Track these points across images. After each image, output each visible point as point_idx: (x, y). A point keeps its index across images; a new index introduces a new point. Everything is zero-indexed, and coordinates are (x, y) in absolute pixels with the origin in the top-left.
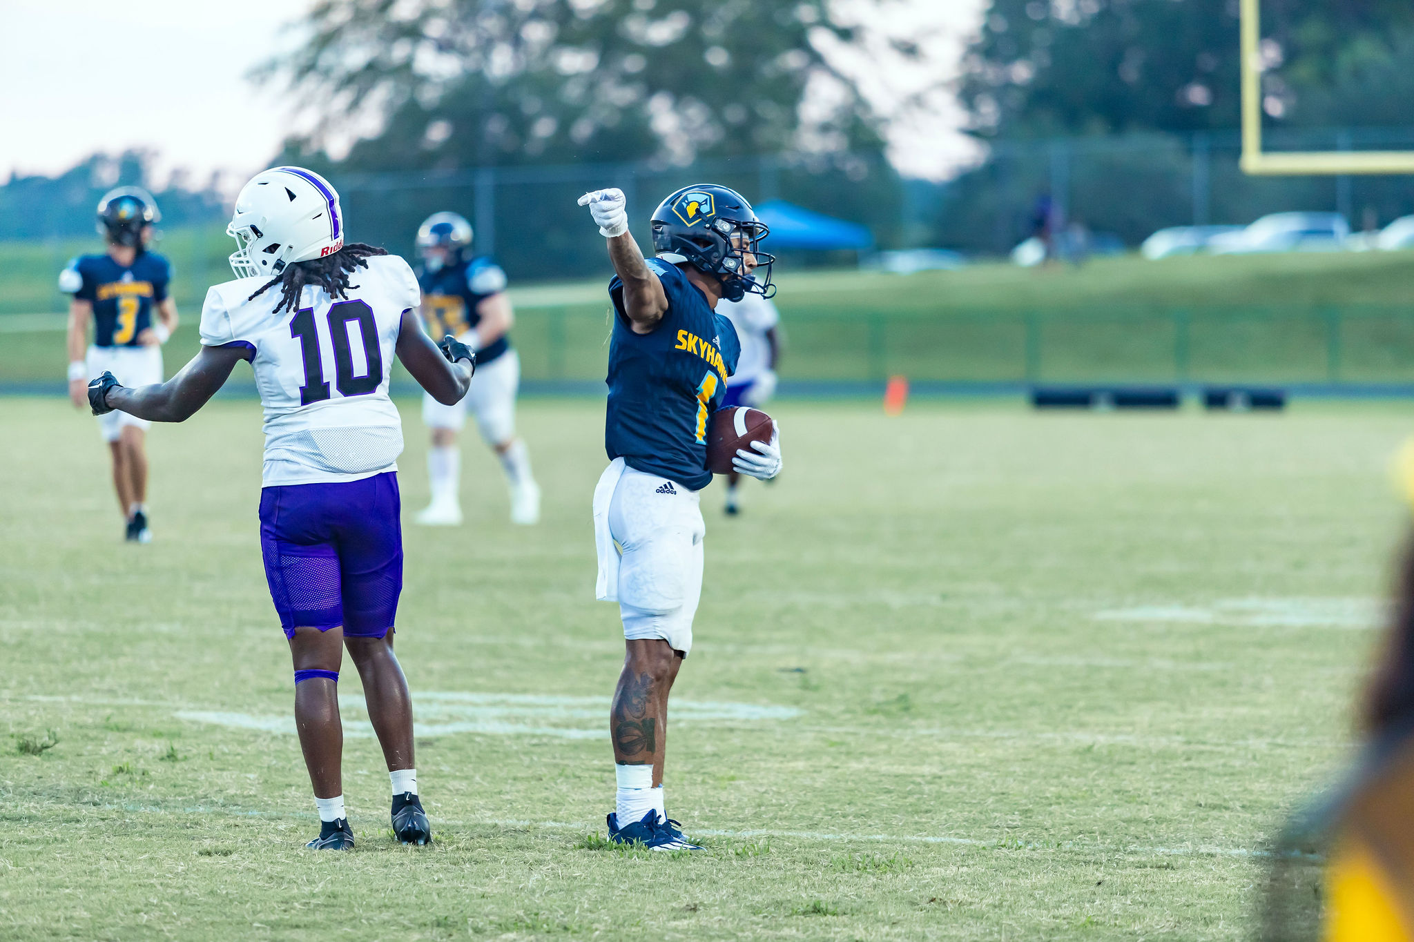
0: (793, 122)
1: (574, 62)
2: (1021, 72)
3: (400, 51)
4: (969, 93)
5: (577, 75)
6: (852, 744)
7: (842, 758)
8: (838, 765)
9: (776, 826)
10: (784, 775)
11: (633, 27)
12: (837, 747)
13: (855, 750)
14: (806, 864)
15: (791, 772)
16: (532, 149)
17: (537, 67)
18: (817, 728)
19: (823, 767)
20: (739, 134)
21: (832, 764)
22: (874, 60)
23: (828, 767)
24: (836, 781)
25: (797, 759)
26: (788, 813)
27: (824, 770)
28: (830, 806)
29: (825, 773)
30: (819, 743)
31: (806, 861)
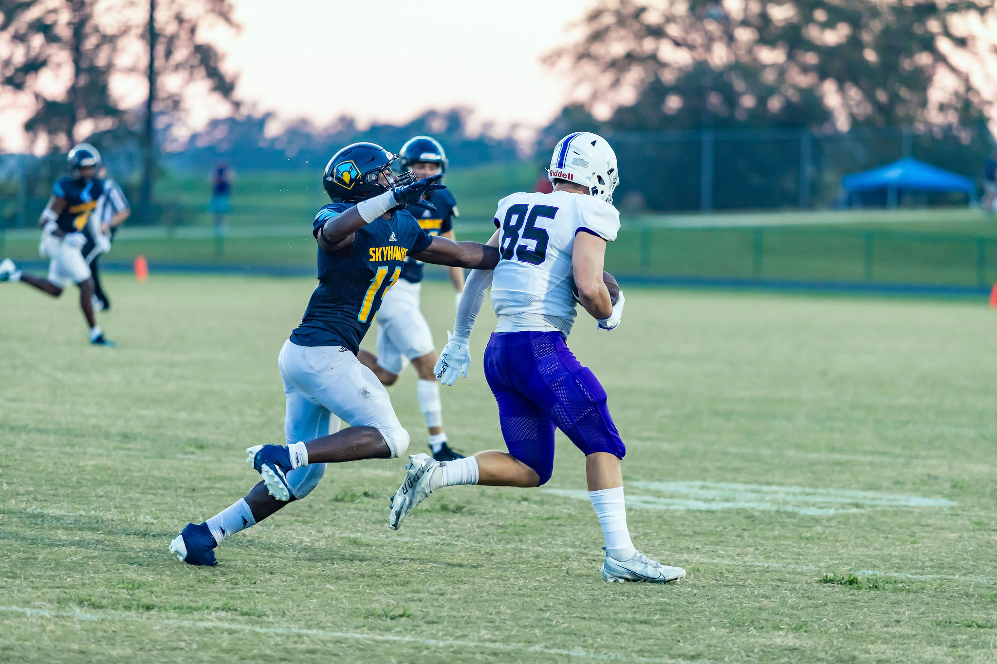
0: (924, 103)
1: (771, 56)
3: (649, 45)
5: (774, 65)
6: (989, 524)
7: (983, 532)
8: (982, 536)
9: (945, 573)
10: (946, 542)
11: (813, 33)
12: (980, 525)
13: (992, 528)
14: (967, 596)
15: (950, 540)
16: (740, 116)
17: (745, 58)
18: (965, 513)
19: (972, 538)
20: (885, 111)
21: (977, 536)
22: (981, 61)
23: (976, 538)
24: (981, 546)
25: (954, 532)
26: (952, 565)
27: (972, 539)
28: (979, 562)
29: (973, 541)
30: (967, 522)
31: (967, 595)
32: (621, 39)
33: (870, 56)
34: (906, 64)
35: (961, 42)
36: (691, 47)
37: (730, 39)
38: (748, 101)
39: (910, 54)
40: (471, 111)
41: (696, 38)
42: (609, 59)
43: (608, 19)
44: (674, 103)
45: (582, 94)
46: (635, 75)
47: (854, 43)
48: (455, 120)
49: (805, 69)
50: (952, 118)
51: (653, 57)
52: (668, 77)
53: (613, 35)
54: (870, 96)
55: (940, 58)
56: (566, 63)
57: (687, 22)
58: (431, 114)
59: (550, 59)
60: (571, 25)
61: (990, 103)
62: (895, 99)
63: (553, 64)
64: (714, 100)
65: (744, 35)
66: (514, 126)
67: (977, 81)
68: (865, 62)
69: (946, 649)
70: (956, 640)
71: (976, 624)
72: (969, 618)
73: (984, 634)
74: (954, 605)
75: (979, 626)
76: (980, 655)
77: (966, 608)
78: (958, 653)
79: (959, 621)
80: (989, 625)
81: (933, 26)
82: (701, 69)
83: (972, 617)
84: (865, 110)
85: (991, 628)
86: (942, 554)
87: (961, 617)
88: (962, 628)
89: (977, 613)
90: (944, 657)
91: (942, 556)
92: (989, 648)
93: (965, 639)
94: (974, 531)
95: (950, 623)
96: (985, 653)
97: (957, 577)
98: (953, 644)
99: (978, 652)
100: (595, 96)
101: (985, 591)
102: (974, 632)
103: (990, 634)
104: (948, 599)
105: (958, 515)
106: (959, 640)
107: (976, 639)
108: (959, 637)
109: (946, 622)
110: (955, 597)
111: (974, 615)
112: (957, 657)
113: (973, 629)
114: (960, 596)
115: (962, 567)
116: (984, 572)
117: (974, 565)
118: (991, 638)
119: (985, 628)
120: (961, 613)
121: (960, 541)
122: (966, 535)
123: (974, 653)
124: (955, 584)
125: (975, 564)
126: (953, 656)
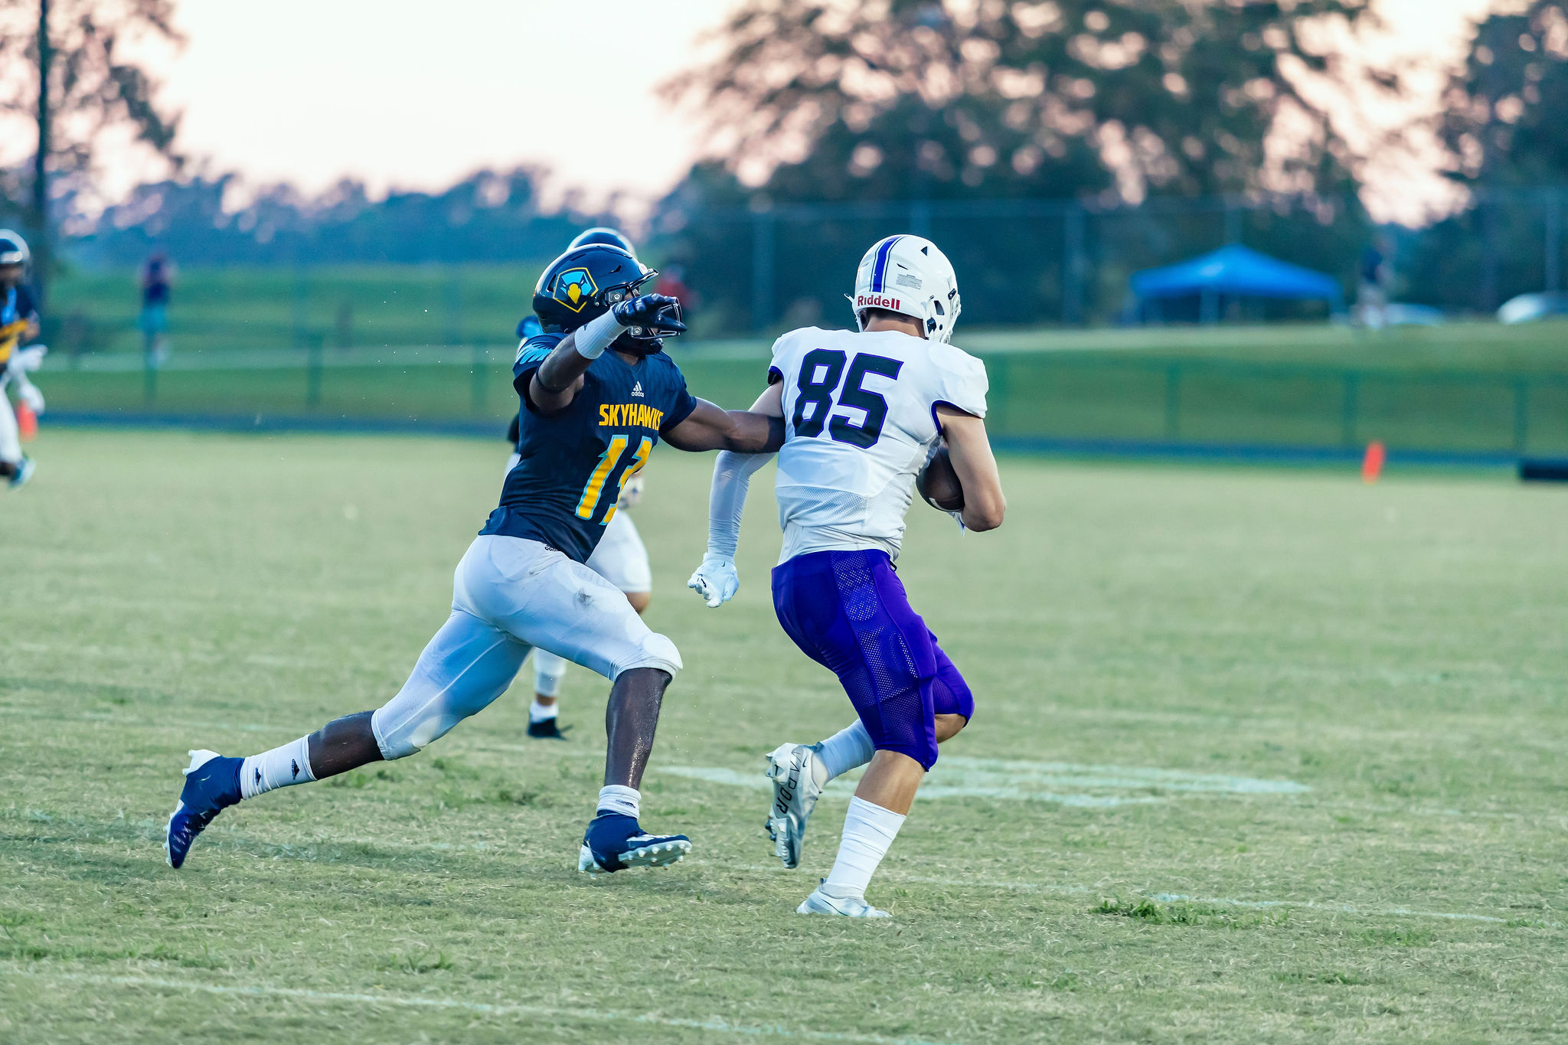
0: (1259, 159)
1: (1019, 85)
2: (1510, 109)
3: (826, 67)
4: (1450, 132)
5: (1021, 100)
6: (1361, 821)
7: (1352, 834)
8: (1349, 840)
9: (1292, 898)
10: (1294, 849)
11: (1086, 49)
12: (1347, 823)
13: (1366, 827)
14: (1326, 934)
15: (1301, 846)
16: (970, 179)
17: (979, 89)
18: (1324, 803)
19: (1334, 842)
20: (1196, 170)
21: (1342, 840)
22: (1349, 92)
23: (1339, 842)
24: (1349, 856)
25: (1306, 834)
26: (1303, 886)
27: (1334, 845)
28: (1345, 880)
29: (1336, 848)
30: (1327, 818)
31: (1326, 932)
32: (784, 58)
33: (1176, 85)
34: (1232, 98)
35: (1318, 63)
36: (894, 71)
37: (955, 59)
38: (983, 156)
39: (1238, 81)
40: (547, 172)
41: (902, 56)
42: (763, 89)
43: (762, 27)
44: (866, 158)
45: (722, 144)
46: (805, 115)
47: (1150, 64)
48: (522, 185)
49: (1074, 106)
50: (1303, 182)
51: (833, 87)
52: (858, 118)
53: (771, 51)
54: (1174, 147)
55: (1285, 89)
56: (697, 95)
57: (889, 31)
58: (482, 177)
59: (673, 89)
60: (704, 37)
61: (1362, 159)
62: (1214, 152)
63: (676, 98)
64: (930, 154)
65: (977, 52)
66: (615, 196)
67: (1342, 125)
68: (1167, 96)
69: (1293, 1017)
70: (1310, 1004)
71: (1341, 979)
72: (1329, 969)
73: (1353, 993)
74: (1306, 948)
75: (1345, 982)
76: (1346, 1027)
77: (1325, 952)
78: (1312, 1024)
79: (1315, 974)
80: (1360, 979)
81: (1274, 37)
82: (909, 105)
83: (1334, 967)
84: (1167, 169)
85: (1363, 984)
86: (1287, 869)
87: (1317, 967)
88: (1319, 984)
89: (1343, 961)
90: (1291, 1030)
91: (1287, 871)
92: (1361, 1015)
93: (1324, 1003)
94: (1336, 831)
95: (1300, 976)
96: (1355, 1025)
97: (1310, 904)
98: (1304, 1010)
99: (1343, 1022)
100: (743, 148)
101: (1354, 927)
102: (1337, 990)
103: (1362, 995)
104: (1298, 939)
105: (1312, 807)
106: (1313, 1003)
107: (1340, 1001)
108: (1314, 998)
109: (1293, 975)
110: (1308, 935)
111: (1337, 964)
112: (1311, 1031)
113: (1337, 987)
114: (1315, 934)
115: (1319, 888)
116: (1352, 897)
117: (1338, 886)
118: (1364, 1000)
119: (1356, 984)
120: (1318, 960)
121: (1315, 848)
122: (1324, 838)
123: (1336, 1024)
124: (1308, 915)
125: (1338, 883)
126: (1304, 1029)
